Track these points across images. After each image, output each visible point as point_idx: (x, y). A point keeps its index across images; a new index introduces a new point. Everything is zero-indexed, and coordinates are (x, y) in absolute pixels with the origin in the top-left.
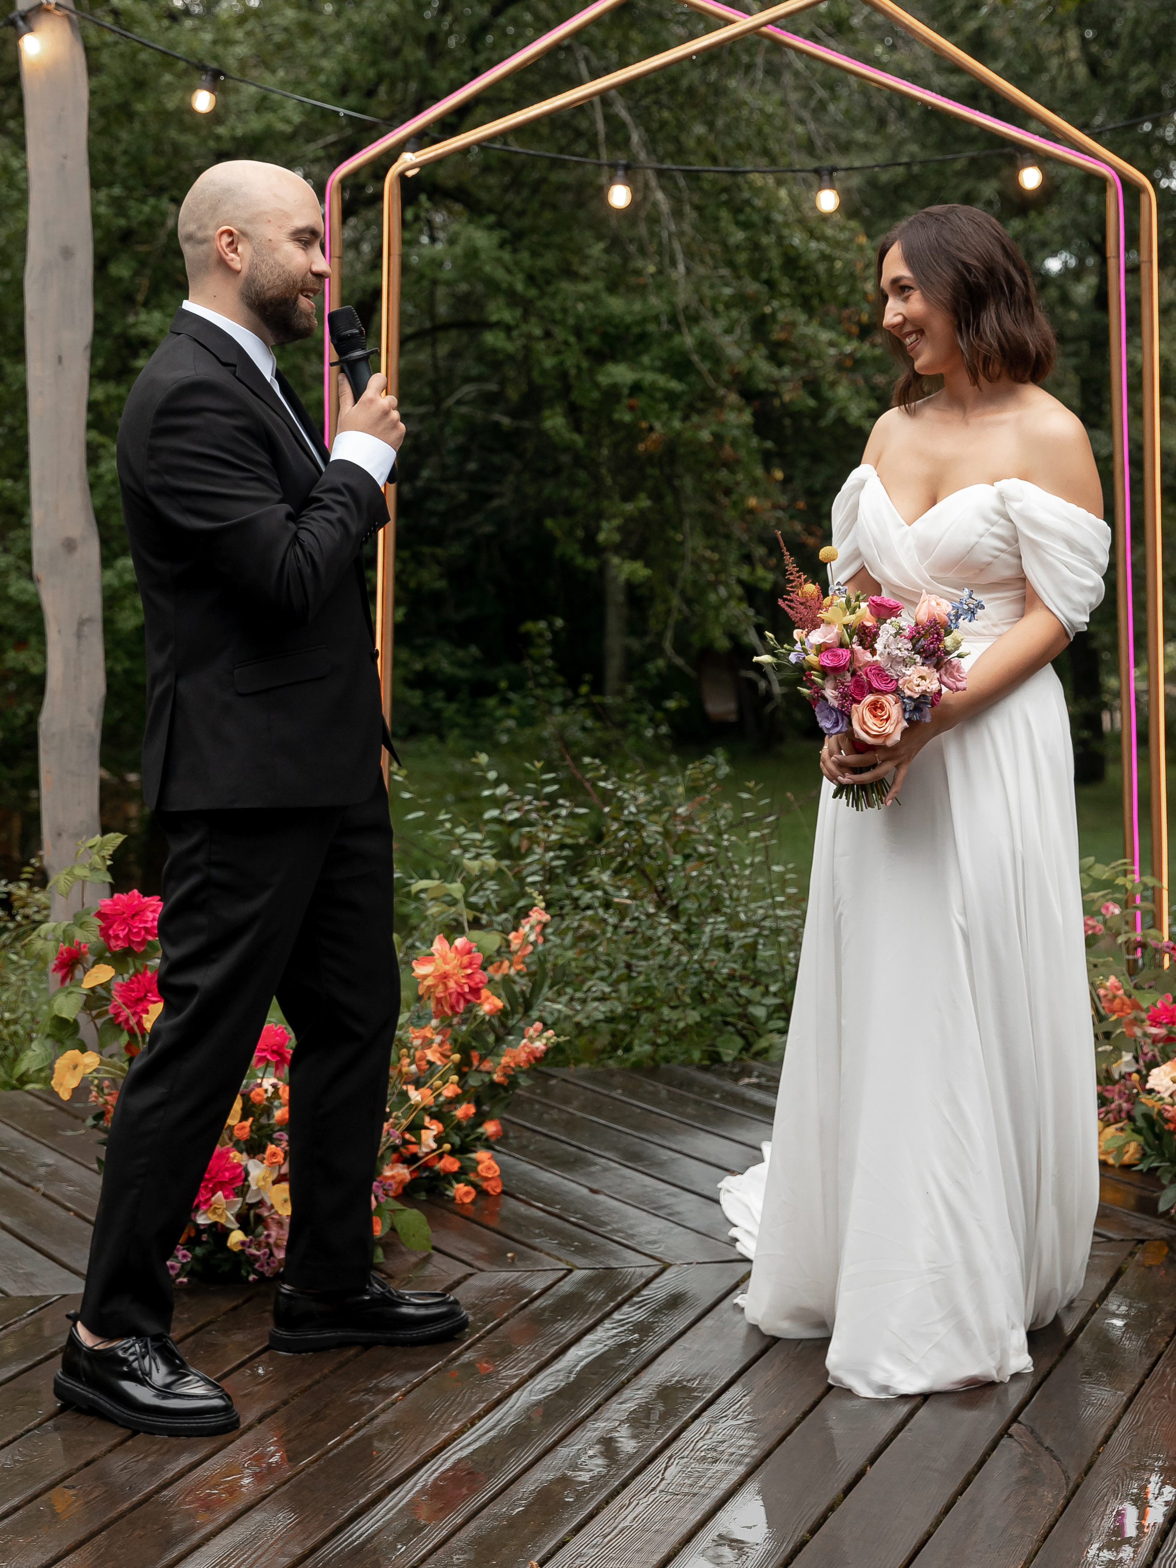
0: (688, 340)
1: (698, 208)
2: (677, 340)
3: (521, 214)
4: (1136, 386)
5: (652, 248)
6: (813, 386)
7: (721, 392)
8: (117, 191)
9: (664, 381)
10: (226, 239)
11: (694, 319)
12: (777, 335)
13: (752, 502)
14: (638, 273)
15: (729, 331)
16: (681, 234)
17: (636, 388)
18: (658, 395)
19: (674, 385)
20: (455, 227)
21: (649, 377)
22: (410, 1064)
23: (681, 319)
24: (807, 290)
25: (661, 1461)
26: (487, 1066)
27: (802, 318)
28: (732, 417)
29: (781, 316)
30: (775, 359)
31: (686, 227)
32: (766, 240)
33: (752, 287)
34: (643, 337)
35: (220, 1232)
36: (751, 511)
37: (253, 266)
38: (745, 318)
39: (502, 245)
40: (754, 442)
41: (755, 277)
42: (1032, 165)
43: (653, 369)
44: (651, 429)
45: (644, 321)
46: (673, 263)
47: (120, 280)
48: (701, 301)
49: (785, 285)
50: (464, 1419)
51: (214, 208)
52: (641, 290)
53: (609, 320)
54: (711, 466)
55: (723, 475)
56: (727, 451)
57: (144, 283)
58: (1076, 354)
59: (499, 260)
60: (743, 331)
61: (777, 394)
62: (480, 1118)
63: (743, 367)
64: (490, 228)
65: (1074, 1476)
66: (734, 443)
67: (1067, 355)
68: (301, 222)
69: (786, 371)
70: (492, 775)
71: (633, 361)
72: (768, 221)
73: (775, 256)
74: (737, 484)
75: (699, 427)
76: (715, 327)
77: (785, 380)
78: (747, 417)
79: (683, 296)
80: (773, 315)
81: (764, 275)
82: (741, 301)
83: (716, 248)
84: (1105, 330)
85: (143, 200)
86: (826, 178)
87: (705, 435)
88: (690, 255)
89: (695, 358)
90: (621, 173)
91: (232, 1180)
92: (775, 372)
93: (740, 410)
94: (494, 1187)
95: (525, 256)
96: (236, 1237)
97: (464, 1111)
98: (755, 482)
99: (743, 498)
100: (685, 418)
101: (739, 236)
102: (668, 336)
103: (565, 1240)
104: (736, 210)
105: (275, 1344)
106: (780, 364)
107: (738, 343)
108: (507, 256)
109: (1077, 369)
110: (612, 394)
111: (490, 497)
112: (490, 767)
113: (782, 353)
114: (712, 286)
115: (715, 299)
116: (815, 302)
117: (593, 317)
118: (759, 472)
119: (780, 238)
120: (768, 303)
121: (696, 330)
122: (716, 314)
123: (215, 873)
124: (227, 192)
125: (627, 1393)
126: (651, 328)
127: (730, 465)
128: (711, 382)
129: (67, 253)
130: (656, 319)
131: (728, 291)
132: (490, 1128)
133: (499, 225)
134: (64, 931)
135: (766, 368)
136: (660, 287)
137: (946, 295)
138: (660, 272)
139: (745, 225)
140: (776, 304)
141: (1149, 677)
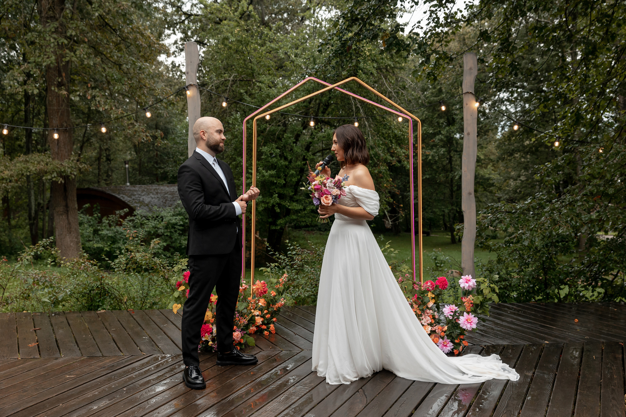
10: (202, 133)
12: (392, 151)
24: (399, 142)
25: (282, 395)
26: (273, 307)
27: (398, 147)
28: (382, 167)
29: (393, 147)
31: (372, 129)
32: (390, 132)
33: (387, 141)
35: (207, 342)
36: (385, 187)
37: (208, 139)
38: (385, 148)
40: (388, 172)
46: (369, 136)
48: (376, 144)
49: (394, 141)
50: (245, 384)
51: (199, 127)
61: (392, 163)
62: (272, 317)
63: (384, 158)
65: (368, 402)
66: (383, 173)
68: (218, 129)
70: (289, 245)
72: (390, 128)
73: (392, 135)
74: (383, 181)
75: (375, 170)
76: (377, 150)
77: (394, 160)
78: (386, 168)
81: (390, 139)
82: (385, 144)
88: (372, 135)
89: (373, 156)
91: (210, 331)
92: (391, 158)
94: (274, 332)
96: (211, 343)
97: (268, 316)
98: (387, 181)
104: (384, 126)
105: (218, 364)
106: (393, 157)
112: (289, 243)
114: (378, 141)
115: (379, 144)
119: (393, 131)
120: (390, 145)
121: (374, 150)
122: (378, 147)
123: (195, 268)
124: (202, 123)
125: (281, 379)
127: (382, 178)
131: (381, 142)
132: (274, 319)
137: (342, 145)
139: (385, 129)
140: (392, 145)
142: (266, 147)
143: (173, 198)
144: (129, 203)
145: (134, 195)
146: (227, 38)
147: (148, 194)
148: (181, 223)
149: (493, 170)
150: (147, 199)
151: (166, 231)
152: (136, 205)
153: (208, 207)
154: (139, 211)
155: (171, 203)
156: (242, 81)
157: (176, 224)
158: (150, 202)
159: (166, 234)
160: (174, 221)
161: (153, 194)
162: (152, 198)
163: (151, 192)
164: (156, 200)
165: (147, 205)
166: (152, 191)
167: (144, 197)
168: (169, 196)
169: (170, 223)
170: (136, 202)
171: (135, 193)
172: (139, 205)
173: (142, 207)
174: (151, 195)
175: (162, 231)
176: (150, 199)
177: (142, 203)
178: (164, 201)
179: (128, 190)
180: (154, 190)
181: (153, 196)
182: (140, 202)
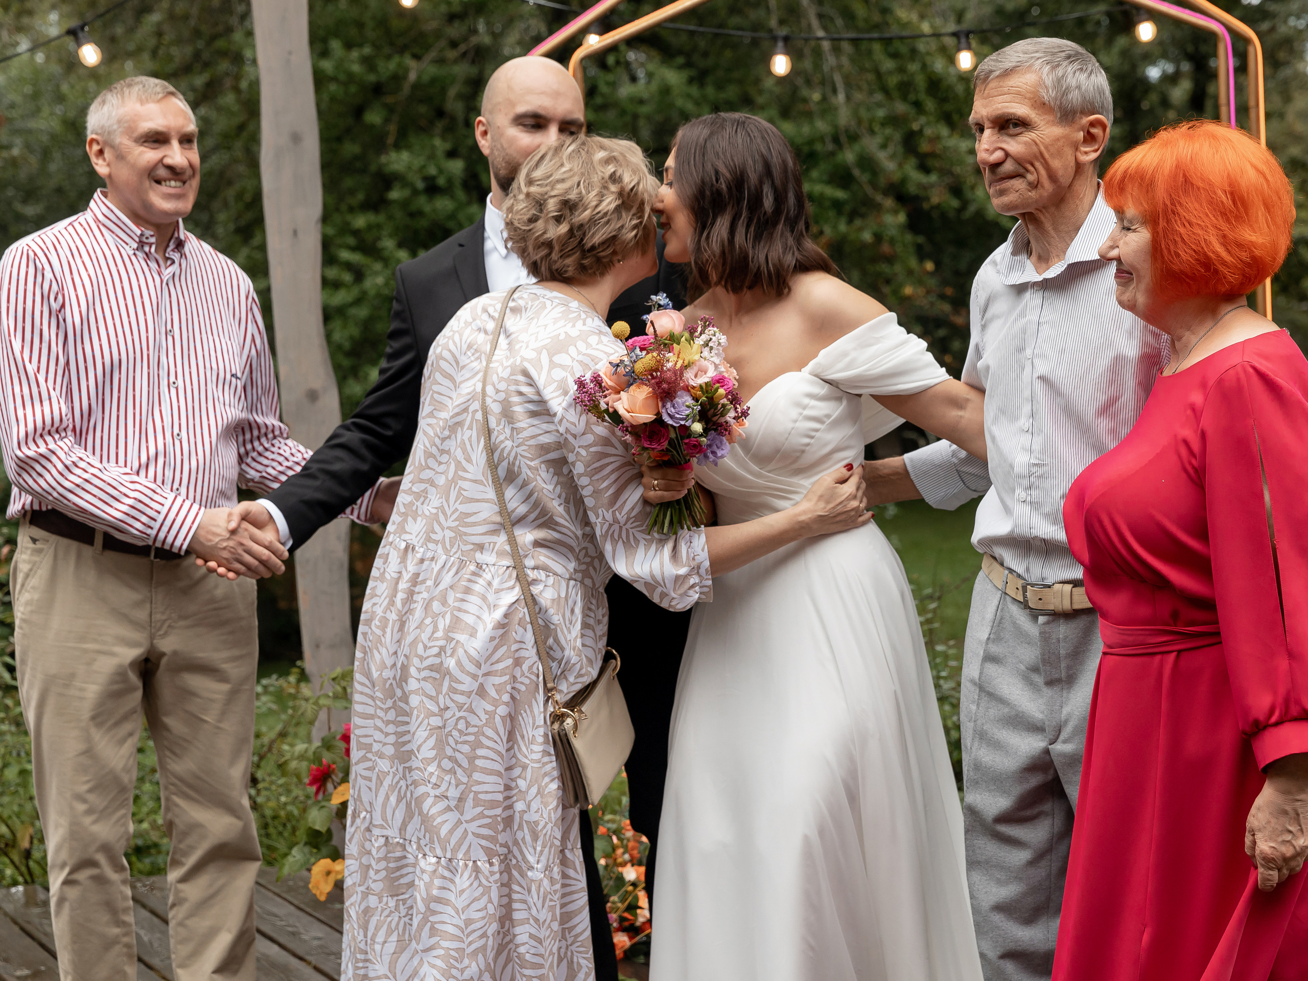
0: (849, 156)
1: (855, 41)
2: (840, 157)
3: (705, 55)
5: (816, 78)
6: (957, 190)
7: (879, 198)
8: (367, 50)
9: (831, 191)
11: (854, 138)
12: (924, 147)
13: (908, 290)
14: (805, 100)
15: (884, 146)
16: (840, 67)
18: (827, 204)
19: (840, 194)
20: (651, 67)
21: (819, 189)
22: (624, 853)
23: (843, 139)
24: (948, 107)
27: (944, 131)
28: (889, 219)
29: (928, 132)
30: (924, 168)
31: (845, 61)
32: (913, 67)
33: (901, 107)
34: (811, 155)
36: (908, 298)
37: (492, 152)
38: (897, 136)
39: (691, 81)
40: (909, 237)
41: (904, 98)
42: (1147, 20)
43: (821, 181)
44: (821, 233)
45: (811, 142)
46: (835, 91)
47: (372, 126)
48: (859, 122)
49: (930, 105)
52: (809, 115)
54: (874, 260)
55: (884, 268)
56: (886, 248)
57: (393, 128)
59: (689, 96)
60: (895, 147)
61: (927, 199)
63: (896, 177)
64: (680, 68)
66: (892, 241)
68: (521, 110)
69: (933, 178)
72: (914, 52)
73: (920, 81)
74: (896, 274)
75: (861, 229)
76: (871, 144)
77: (932, 186)
78: (902, 218)
79: (844, 117)
80: (921, 132)
81: (912, 97)
82: (893, 121)
83: (870, 77)
85: (389, 57)
86: (963, 40)
87: (867, 236)
88: (848, 85)
89: (856, 172)
90: (780, 44)
92: (924, 179)
93: (896, 212)
95: (710, 90)
98: (910, 272)
99: (901, 286)
100: (850, 221)
101: (888, 65)
102: (833, 154)
104: (887, 42)
106: (928, 172)
107: (892, 157)
108: (694, 91)
113: (931, 162)
114: (869, 109)
115: (871, 121)
116: (955, 117)
118: (913, 263)
119: (924, 66)
120: (916, 120)
121: (857, 147)
122: (872, 132)
126: (818, 147)
127: (890, 259)
128: (869, 190)
129: (296, 138)
130: (822, 139)
131: (881, 113)
133: (688, 65)
134: (314, 753)
135: (916, 176)
136: (824, 113)
138: (824, 99)
139: (895, 56)
140: (923, 120)
142: (405, 156)
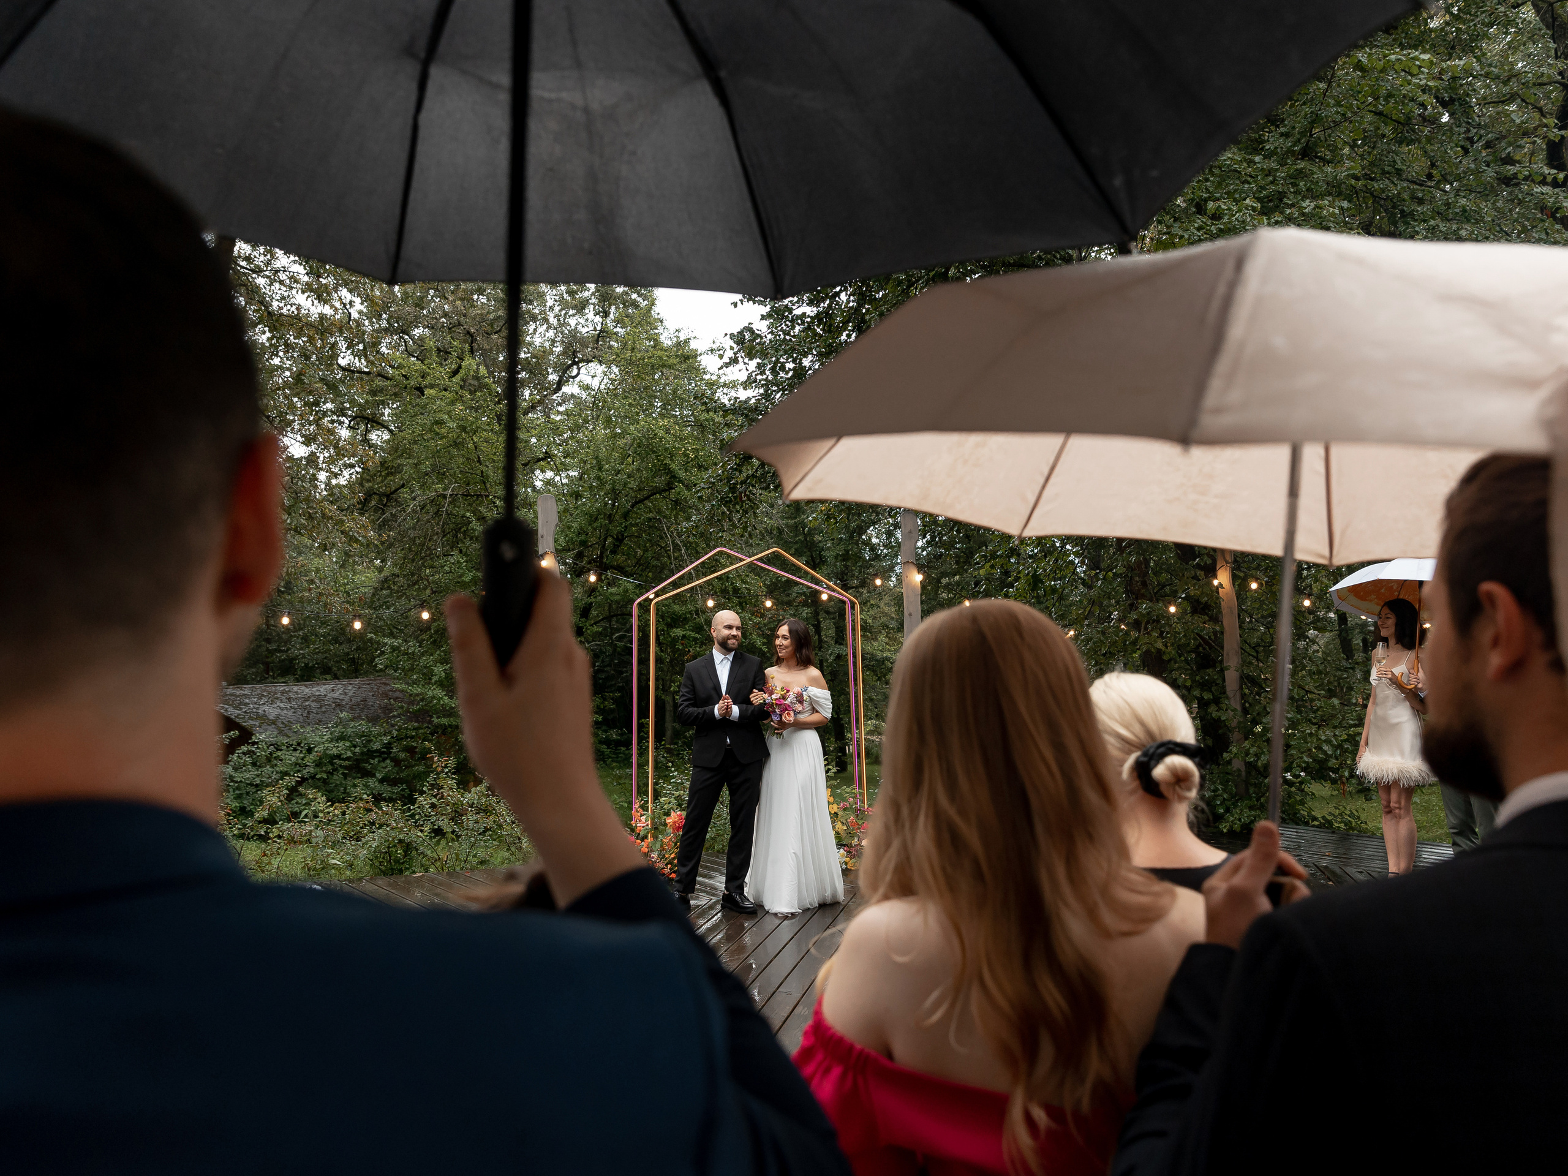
4: (854, 629)
9: (693, 634)
17: (684, 636)
21: (689, 633)
34: (685, 619)
43: (690, 630)
44: (689, 651)
53: (674, 613)
58: (834, 619)
67: (831, 619)
71: (682, 627)
84: (844, 609)
103: (708, 893)
109: (834, 624)
110: (675, 640)
111: (622, 673)
117: (668, 612)
126: (689, 615)
136: (691, 601)
141: (860, 733)
143: (321, 707)
144: (237, 720)
145: (246, 704)
146: (440, 423)
147: (273, 702)
148: (349, 754)
149: (887, 644)
150: (272, 711)
151: (318, 769)
152: (251, 722)
153: (691, 709)
154: (261, 736)
155: (319, 716)
156: (467, 496)
157: (339, 757)
158: (278, 717)
159: (318, 776)
160: (335, 751)
161: (282, 702)
162: (281, 709)
163: (277, 698)
164: (290, 713)
165: (274, 722)
166: (278, 695)
167: (265, 708)
168: (314, 704)
169: (327, 754)
170: (251, 718)
171: (247, 701)
172: (257, 724)
173: (265, 726)
174: (278, 703)
175: (312, 770)
176: (277, 712)
177: (264, 719)
178: (305, 715)
179: (231, 695)
180: (283, 693)
181: (282, 705)
182: (257, 717)
